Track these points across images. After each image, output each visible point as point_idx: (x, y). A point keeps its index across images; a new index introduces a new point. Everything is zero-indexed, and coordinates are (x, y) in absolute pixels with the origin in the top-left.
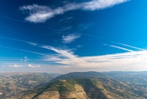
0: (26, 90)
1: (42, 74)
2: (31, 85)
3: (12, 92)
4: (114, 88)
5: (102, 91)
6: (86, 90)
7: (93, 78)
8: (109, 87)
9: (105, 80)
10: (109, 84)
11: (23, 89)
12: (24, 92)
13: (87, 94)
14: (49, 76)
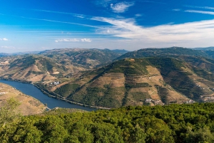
0: (85, 70)
1: (103, 51)
2: (90, 65)
3: (69, 72)
4: (210, 73)
5: (189, 76)
6: (164, 74)
7: (177, 57)
8: (202, 71)
9: (196, 61)
10: (203, 67)
11: (81, 69)
12: (82, 72)
13: (164, 78)
14: (111, 54)
